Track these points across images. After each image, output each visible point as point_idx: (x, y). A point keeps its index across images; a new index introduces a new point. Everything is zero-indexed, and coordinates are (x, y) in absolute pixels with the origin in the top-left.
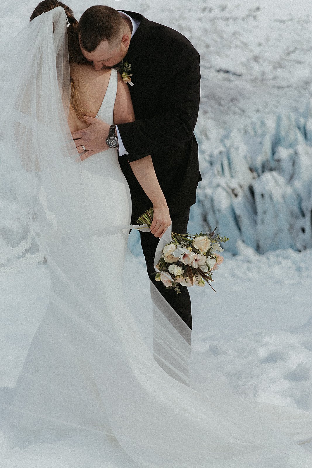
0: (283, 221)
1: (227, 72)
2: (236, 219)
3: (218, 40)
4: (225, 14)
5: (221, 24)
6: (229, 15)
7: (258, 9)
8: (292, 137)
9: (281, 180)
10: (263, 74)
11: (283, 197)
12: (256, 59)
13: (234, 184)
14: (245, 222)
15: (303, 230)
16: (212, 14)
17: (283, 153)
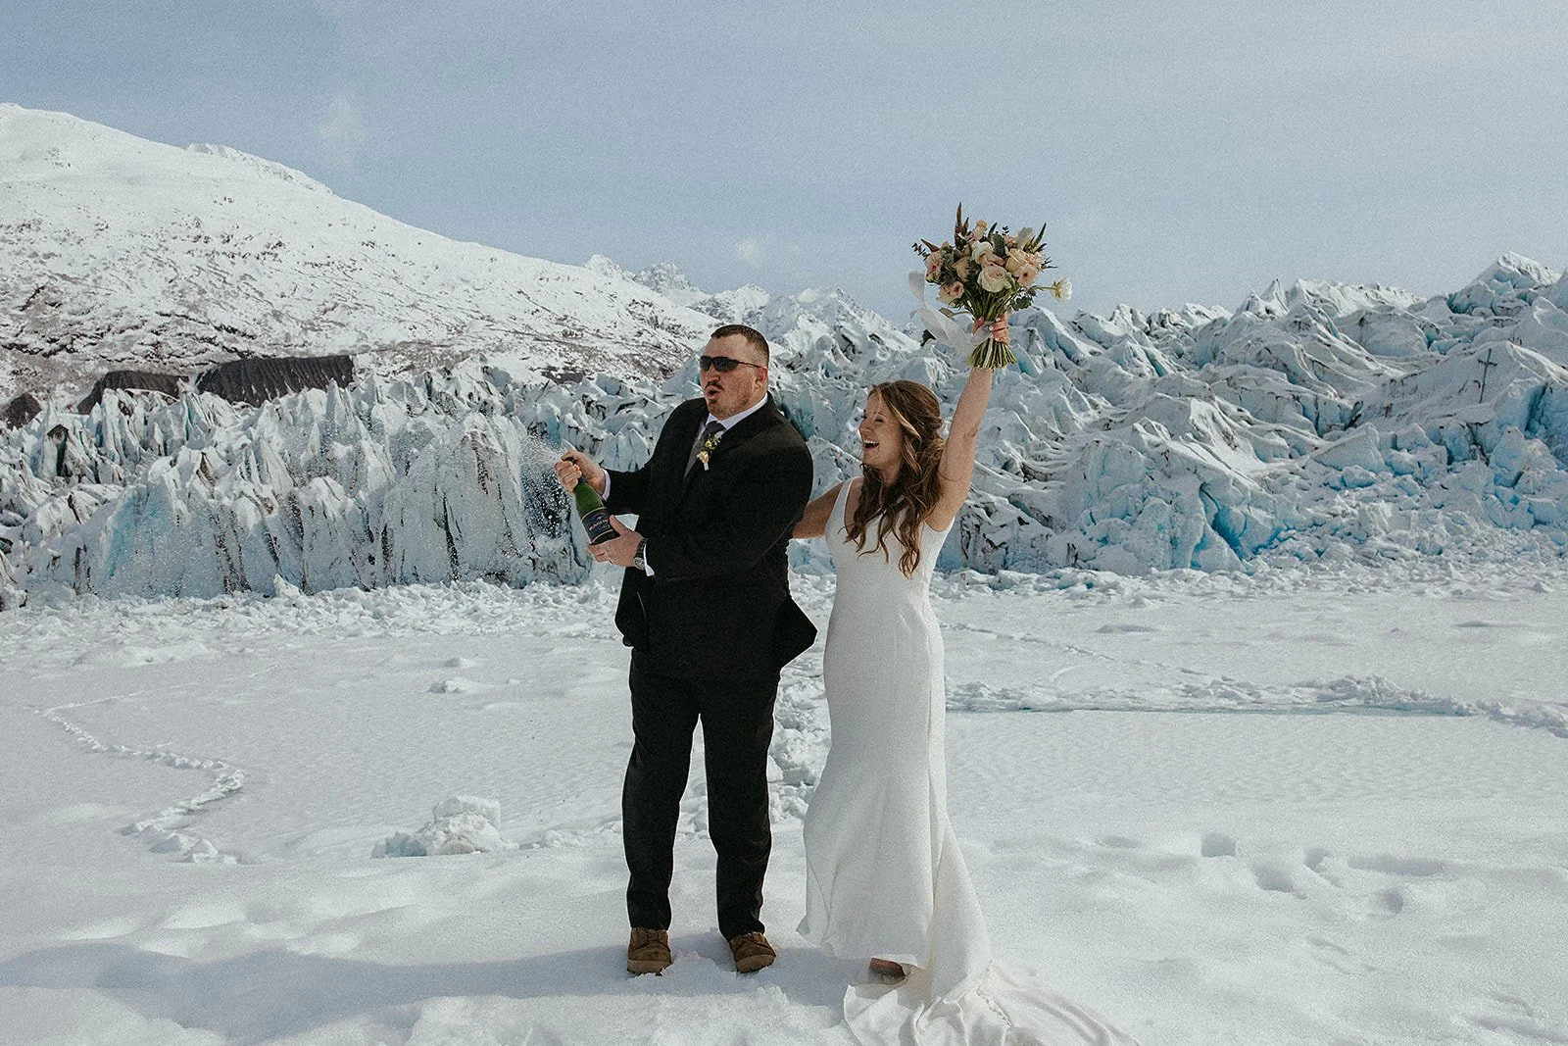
0: (343, 545)
1: (234, 331)
2: (271, 542)
3: (219, 284)
4: (229, 248)
5: (223, 262)
6: (236, 250)
7: (280, 244)
8: (350, 428)
9: (338, 488)
10: (288, 337)
11: (342, 511)
12: (277, 315)
13: (266, 492)
14: (285, 547)
15: (371, 559)
16: (210, 247)
17: (340, 450)
